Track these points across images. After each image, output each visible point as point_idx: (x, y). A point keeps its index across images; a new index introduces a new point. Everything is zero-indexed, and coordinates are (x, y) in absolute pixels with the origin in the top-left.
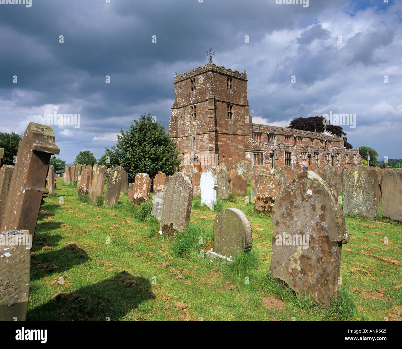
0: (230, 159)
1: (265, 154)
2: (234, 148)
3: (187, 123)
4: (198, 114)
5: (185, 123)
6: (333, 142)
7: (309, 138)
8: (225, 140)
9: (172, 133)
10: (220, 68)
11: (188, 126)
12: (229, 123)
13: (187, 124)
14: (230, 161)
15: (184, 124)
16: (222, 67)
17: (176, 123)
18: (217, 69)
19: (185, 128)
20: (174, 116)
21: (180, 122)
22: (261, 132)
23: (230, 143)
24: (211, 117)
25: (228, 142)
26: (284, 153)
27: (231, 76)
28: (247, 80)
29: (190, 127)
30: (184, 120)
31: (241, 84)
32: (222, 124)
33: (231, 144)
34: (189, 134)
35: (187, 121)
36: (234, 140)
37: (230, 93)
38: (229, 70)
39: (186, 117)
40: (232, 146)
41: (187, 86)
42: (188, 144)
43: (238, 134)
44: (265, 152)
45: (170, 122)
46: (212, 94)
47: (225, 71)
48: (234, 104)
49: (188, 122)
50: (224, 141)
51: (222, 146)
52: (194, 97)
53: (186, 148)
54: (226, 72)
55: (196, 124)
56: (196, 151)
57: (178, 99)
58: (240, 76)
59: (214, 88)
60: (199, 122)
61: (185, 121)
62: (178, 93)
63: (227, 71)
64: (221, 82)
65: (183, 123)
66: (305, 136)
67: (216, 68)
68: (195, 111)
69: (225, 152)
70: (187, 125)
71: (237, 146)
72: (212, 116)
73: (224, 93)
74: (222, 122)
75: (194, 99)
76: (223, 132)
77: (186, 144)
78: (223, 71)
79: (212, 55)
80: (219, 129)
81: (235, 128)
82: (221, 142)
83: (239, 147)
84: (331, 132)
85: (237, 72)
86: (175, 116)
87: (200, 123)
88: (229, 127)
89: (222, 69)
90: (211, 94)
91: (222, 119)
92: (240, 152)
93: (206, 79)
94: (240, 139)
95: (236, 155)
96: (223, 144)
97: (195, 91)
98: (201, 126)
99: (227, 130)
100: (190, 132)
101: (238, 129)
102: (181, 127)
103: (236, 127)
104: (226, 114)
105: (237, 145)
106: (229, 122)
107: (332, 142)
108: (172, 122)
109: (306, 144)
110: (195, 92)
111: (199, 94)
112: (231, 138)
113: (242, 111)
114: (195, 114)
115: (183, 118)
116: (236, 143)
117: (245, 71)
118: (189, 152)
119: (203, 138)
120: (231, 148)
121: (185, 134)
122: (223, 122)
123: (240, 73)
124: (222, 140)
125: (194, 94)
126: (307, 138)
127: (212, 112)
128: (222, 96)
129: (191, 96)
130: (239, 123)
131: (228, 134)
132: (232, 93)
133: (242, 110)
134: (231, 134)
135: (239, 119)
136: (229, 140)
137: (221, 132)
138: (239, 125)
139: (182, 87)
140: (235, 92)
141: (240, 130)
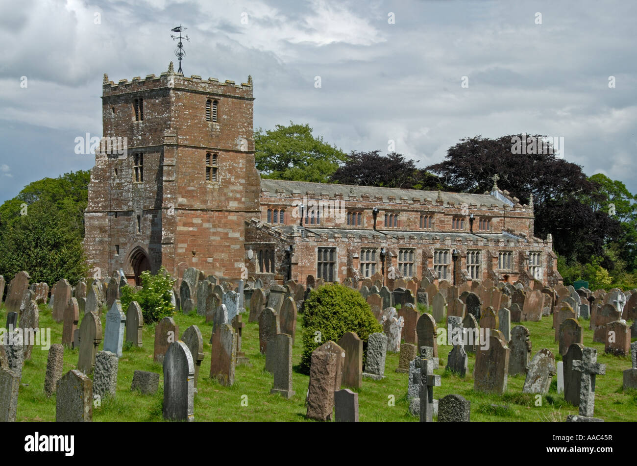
0: (210, 260)
1: (278, 251)
2: (218, 238)
3: (126, 184)
4: (147, 170)
5: (122, 183)
6: (498, 219)
7: (417, 211)
8: (200, 222)
9: (95, 202)
10: (192, 81)
11: (128, 191)
12: (208, 189)
13: (126, 186)
14: (209, 263)
15: (120, 185)
16: (197, 78)
17: (104, 181)
18: (186, 83)
19: (121, 193)
20: (100, 167)
21: (114, 180)
22: (284, 203)
23: (210, 228)
24: (168, 179)
25: (206, 225)
26: (316, 250)
27: (217, 95)
28: (254, 97)
29: (132, 192)
30: (122, 178)
31: (240, 109)
32: (193, 191)
33: (212, 230)
34: (129, 206)
35: (126, 181)
36: (220, 222)
37: (213, 128)
38: (211, 82)
39: (124, 173)
40: (214, 234)
41: (126, 109)
42: (126, 227)
43: (229, 208)
44: (278, 248)
45: (93, 180)
46: (173, 135)
47: (203, 85)
48: (220, 150)
49: (128, 182)
50: (196, 224)
51: (193, 234)
52: (141, 135)
53: (124, 236)
54: (204, 88)
55: (143, 189)
56: (142, 242)
57: (109, 132)
58: (237, 91)
59: (177, 121)
60: (147, 186)
61: (123, 181)
62: (110, 119)
63: (207, 86)
64: (192, 108)
65: (118, 183)
66: (406, 208)
67: (182, 82)
68: (142, 163)
69: (200, 246)
70: (127, 188)
71: (227, 234)
72: (171, 179)
73: (200, 130)
74: (193, 188)
75: (140, 138)
76: (196, 207)
77: (123, 226)
78: (197, 87)
79: (182, 40)
80: (187, 201)
81: (223, 198)
82: (190, 227)
83: (230, 235)
84: (508, 193)
85: (229, 84)
86: (103, 167)
87: (150, 187)
88: (209, 198)
89: (196, 83)
90: (171, 135)
91: (193, 181)
92: (232, 246)
93: (163, 104)
94: (233, 219)
95: (222, 252)
96: (194, 230)
97: (143, 123)
98: (151, 194)
99: (205, 202)
100: (131, 203)
101: (228, 199)
102: (114, 191)
103: (225, 195)
104: (203, 170)
105: (225, 231)
106: (209, 186)
107: (494, 220)
108: (96, 179)
109: (409, 225)
110: (141, 125)
111: (150, 130)
112: (211, 217)
113: (239, 163)
114: (142, 169)
115: (119, 174)
116: (225, 226)
117: (250, 79)
118: (128, 244)
119: (156, 218)
120: (212, 238)
121: (121, 207)
122: (195, 187)
123: (238, 84)
124: (192, 223)
125: (140, 128)
126: (413, 211)
127: (170, 171)
128: (194, 136)
129: (135, 131)
130: (232, 188)
131: (206, 210)
132: (218, 127)
133: (241, 161)
134: (212, 211)
135: (233, 179)
136: (208, 221)
137: (192, 206)
138: (232, 191)
139: (117, 109)
140: (224, 126)
141: (235, 200)
